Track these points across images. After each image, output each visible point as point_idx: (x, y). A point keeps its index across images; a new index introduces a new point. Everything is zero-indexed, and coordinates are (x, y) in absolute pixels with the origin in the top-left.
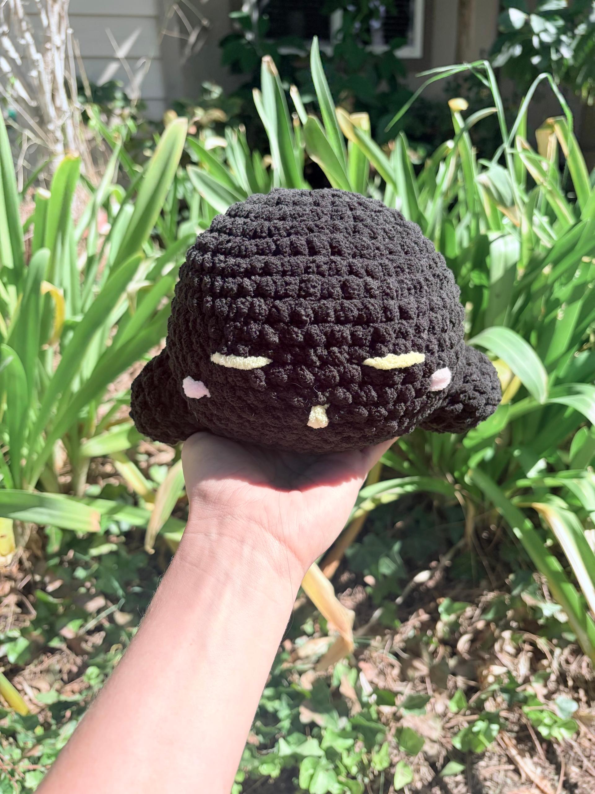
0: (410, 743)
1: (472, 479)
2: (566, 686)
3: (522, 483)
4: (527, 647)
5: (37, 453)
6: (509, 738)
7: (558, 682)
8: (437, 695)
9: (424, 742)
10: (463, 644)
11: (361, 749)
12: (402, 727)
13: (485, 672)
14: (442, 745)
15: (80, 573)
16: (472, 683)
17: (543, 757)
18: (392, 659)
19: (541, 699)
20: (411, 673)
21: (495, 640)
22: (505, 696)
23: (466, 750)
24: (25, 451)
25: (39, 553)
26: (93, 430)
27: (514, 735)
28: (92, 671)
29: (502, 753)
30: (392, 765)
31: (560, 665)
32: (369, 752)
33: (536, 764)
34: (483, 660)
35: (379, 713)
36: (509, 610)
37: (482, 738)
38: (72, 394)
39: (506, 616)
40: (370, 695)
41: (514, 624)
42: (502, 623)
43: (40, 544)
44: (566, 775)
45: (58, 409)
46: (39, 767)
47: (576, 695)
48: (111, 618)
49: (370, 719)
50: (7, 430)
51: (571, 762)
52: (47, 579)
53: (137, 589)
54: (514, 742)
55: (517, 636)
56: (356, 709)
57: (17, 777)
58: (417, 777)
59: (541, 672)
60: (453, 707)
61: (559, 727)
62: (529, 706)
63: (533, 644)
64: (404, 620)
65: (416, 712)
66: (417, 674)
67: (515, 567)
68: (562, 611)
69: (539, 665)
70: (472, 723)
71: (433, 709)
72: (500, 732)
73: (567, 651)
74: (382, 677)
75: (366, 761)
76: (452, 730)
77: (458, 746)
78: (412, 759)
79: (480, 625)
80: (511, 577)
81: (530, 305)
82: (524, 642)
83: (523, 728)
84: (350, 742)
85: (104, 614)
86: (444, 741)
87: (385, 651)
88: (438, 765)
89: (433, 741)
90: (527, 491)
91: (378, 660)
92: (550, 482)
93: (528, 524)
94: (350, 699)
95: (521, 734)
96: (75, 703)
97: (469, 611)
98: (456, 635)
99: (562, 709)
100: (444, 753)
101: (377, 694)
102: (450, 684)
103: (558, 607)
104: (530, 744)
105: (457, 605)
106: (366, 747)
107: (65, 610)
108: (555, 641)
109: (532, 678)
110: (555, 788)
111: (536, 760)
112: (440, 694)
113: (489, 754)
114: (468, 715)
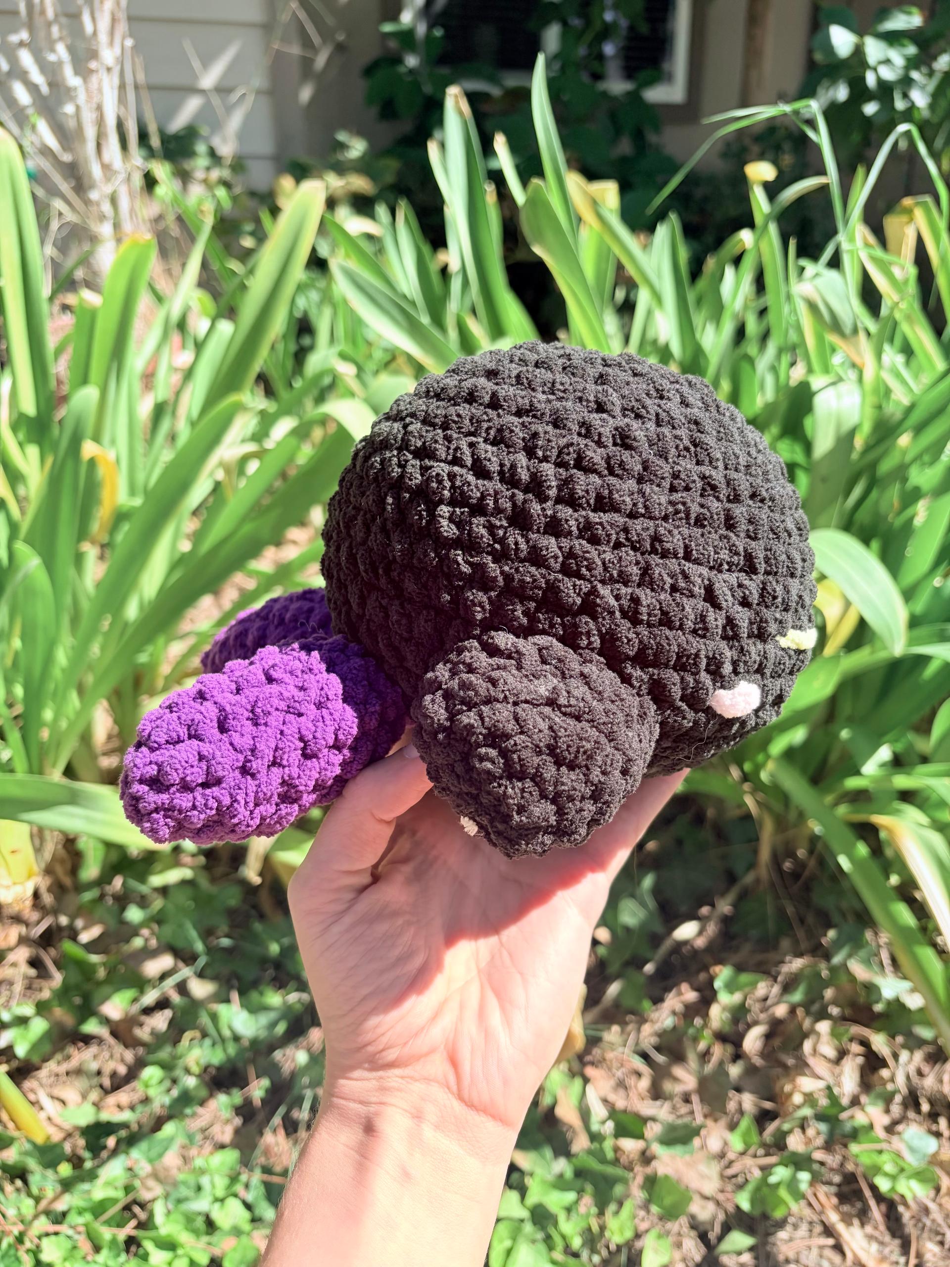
0: (668, 1201)
1: (772, 775)
2: (918, 1111)
3: (852, 783)
4: (856, 1048)
5: (68, 718)
6: (826, 1195)
7: (905, 1105)
8: (710, 1123)
9: (690, 1199)
10: (753, 1041)
11: (589, 1209)
12: (656, 1174)
13: (787, 1088)
14: (718, 1203)
15: (134, 914)
16: (768, 1105)
17: (882, 1227)
18: (638, 1063)
19: (879, 1132)
20: (668, 1086)
21: (806, 1036)
22: (823, 1127)
23: (757, 1213)
24: (48, 714)
25: (67, 881)
26: (160, 683)
27: (833, 1189)
28: (152, 1073)
29: (815, 1218)
30: (638, 1236)
31: (908, 1078)
32: (601, 1213)
33: (870, 1238)
34: (785, 1067)
35: (616, 1149)
36: (827, 987)
37: (783, 1193)
38: (126, 624)
39: (823, 997)
40: (603, 1122)
41: (834, 1011)
42: (816, 1007)
43: (69, 866)
44: (919, 1255)
45: (103, 649)
46: (64, 1229)
47: (934, 1128)
48: (182, 988)
49: (603, 1160)
50: (21, 680)
51: (926, 1235)
52: (79, 923)
53: (225, 942)
54: (835, 1200)
55: (842, 1029)
56: (580, 1144)
57: (28, 1244)
58: (677, 1255)
59: (879, 1089)
60: (736, 1142)
61: (909, 1178)
62: (859, 1143)
63: (865, 1043)
64: (657, 1000)
65: (678, 1150)
66: (678, 1089)
67: (836, 918)
68: (913, 990)
69: (875, 1078)
70: (766, 1170)
71: (703, 1147)
72: (812, 1184)
73: (919, 1056)
74: (622, 1092)
75: (595, 1228)
76: (734, 1180)
77: (746, 1206)
78: (669, 1225)
79: (781, 1011)
80: (832, 934)
81: (874, 494)
82: (851, 1040)
83: (850, 1179)
84: (571, 1196)
85: (170, 982)
86: (721, 1197)
87: (627, 1050)
88: (712, 1236)
89: (706, 1198)
90: (860, 797)
91: (615, 1064)
92: (902, 781)
93: (862, 849)
94: (571, 1127)
95: (846, 1189)
96: (125, 1125)
97: (762, 988)
98: (741, 1027)
99: (912, 1150)
100: (721, 1217)
101: (614, 1120)
102: (732, 1106)
103: (906, 985)
104: (859, 1205)
105: (745, 978)
106: (596, 1205)
107: (109, 973)
108: (900, 1039)
109: (864, 1099)
111: (869, 1230)
112: (716, 1120)
113: (794, 1219)
114: (761, 1156)
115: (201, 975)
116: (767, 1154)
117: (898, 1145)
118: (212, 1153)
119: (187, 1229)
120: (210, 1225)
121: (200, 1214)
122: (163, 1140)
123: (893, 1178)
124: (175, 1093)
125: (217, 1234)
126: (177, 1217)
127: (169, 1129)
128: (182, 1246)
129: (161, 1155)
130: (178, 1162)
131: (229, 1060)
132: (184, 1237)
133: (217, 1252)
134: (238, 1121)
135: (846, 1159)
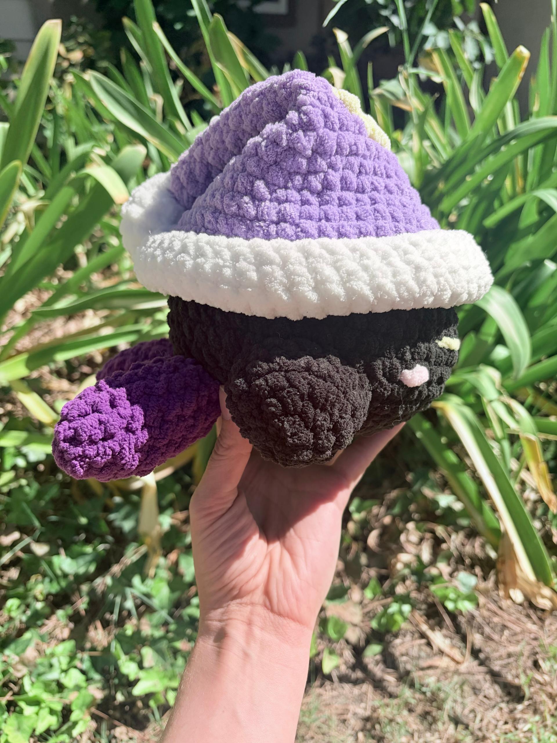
2: (464, 564)
4: (428, 535)
6: (420, 616)
7: (457, 563)
8: (352, 585)
9: (346, 628)
10: (373, 539)
12: (326, 617)
13: (393, 561)
14: (361, 628)
16: (384, 571)
17: (452, 628)
19: (446, 577)
21: (400, 532)
22: (415, 578)
23: (383, 631)
27: (421, 613)
28: (13, 603)
29: (414, 629)
30: (319, 653)
31: (457, 547)
33: (445, 636)
34: (391, 550)
36: (411, 504)
37: (398, 618)
39: (409, 510)
41: (416, 516)
42: (405, 516)
44: (472, 643)
47: (473, 572)
48: (27, 550)
51: (474, 630)
53: (53, 518)
54: (425, 618)
55: (421, 524)
58: (341, 661)
59: (443, 554)
60: (369, 594)
61: (463, 600)
62: (435, 584)
63: (433, 532)
65: (338, 602)
67: (412, 466)
68: (457, 501)
69: (440, 549)
70: (386, 607)
71: (350, 599)
72: (411, 611)
73: (461, 535)
76: (368, 615)
77: (375, 627)
78: (335, 645)
79: (387, 520)
80: (411, 475)
82: (426, 531)
83: (432, 605)
85: (18, 547)
86: (362, 625)
88: (360, 648)
89: (355, 625)
92: (452, 380)
93: (427, 425)
95: (430, 611)
97: (375, 510)
98: (365, 532)
99: (464, 585)
100: (364, 636)
102: (364, 576)
103: (454, 497)
104: (437, 619)
105: (368, 503)
108: (450, 529)
109: (436, 560)
110: (463, 655)
111: (444, 631)
112: (356, 584)
113: (403, 632)
114: (382, 599)
115: (38, 541)
116: (386, 598)
117: (456, 583)
118: (56, 645)
119: (46, 691)
120: (61, 687)
121: (53, 681)
122: (24, 641)
123: (455, 601)
124: (29, 613)
125: (66, 692)
126: (39, 685)
127: (27, 635)
128: (44, 701)
129: (24, 650)
130: (35, 654)
131: (62, 589)
132: (45, 696)
133: (67, 701)
134: (72, 625)
135: (428, 595)
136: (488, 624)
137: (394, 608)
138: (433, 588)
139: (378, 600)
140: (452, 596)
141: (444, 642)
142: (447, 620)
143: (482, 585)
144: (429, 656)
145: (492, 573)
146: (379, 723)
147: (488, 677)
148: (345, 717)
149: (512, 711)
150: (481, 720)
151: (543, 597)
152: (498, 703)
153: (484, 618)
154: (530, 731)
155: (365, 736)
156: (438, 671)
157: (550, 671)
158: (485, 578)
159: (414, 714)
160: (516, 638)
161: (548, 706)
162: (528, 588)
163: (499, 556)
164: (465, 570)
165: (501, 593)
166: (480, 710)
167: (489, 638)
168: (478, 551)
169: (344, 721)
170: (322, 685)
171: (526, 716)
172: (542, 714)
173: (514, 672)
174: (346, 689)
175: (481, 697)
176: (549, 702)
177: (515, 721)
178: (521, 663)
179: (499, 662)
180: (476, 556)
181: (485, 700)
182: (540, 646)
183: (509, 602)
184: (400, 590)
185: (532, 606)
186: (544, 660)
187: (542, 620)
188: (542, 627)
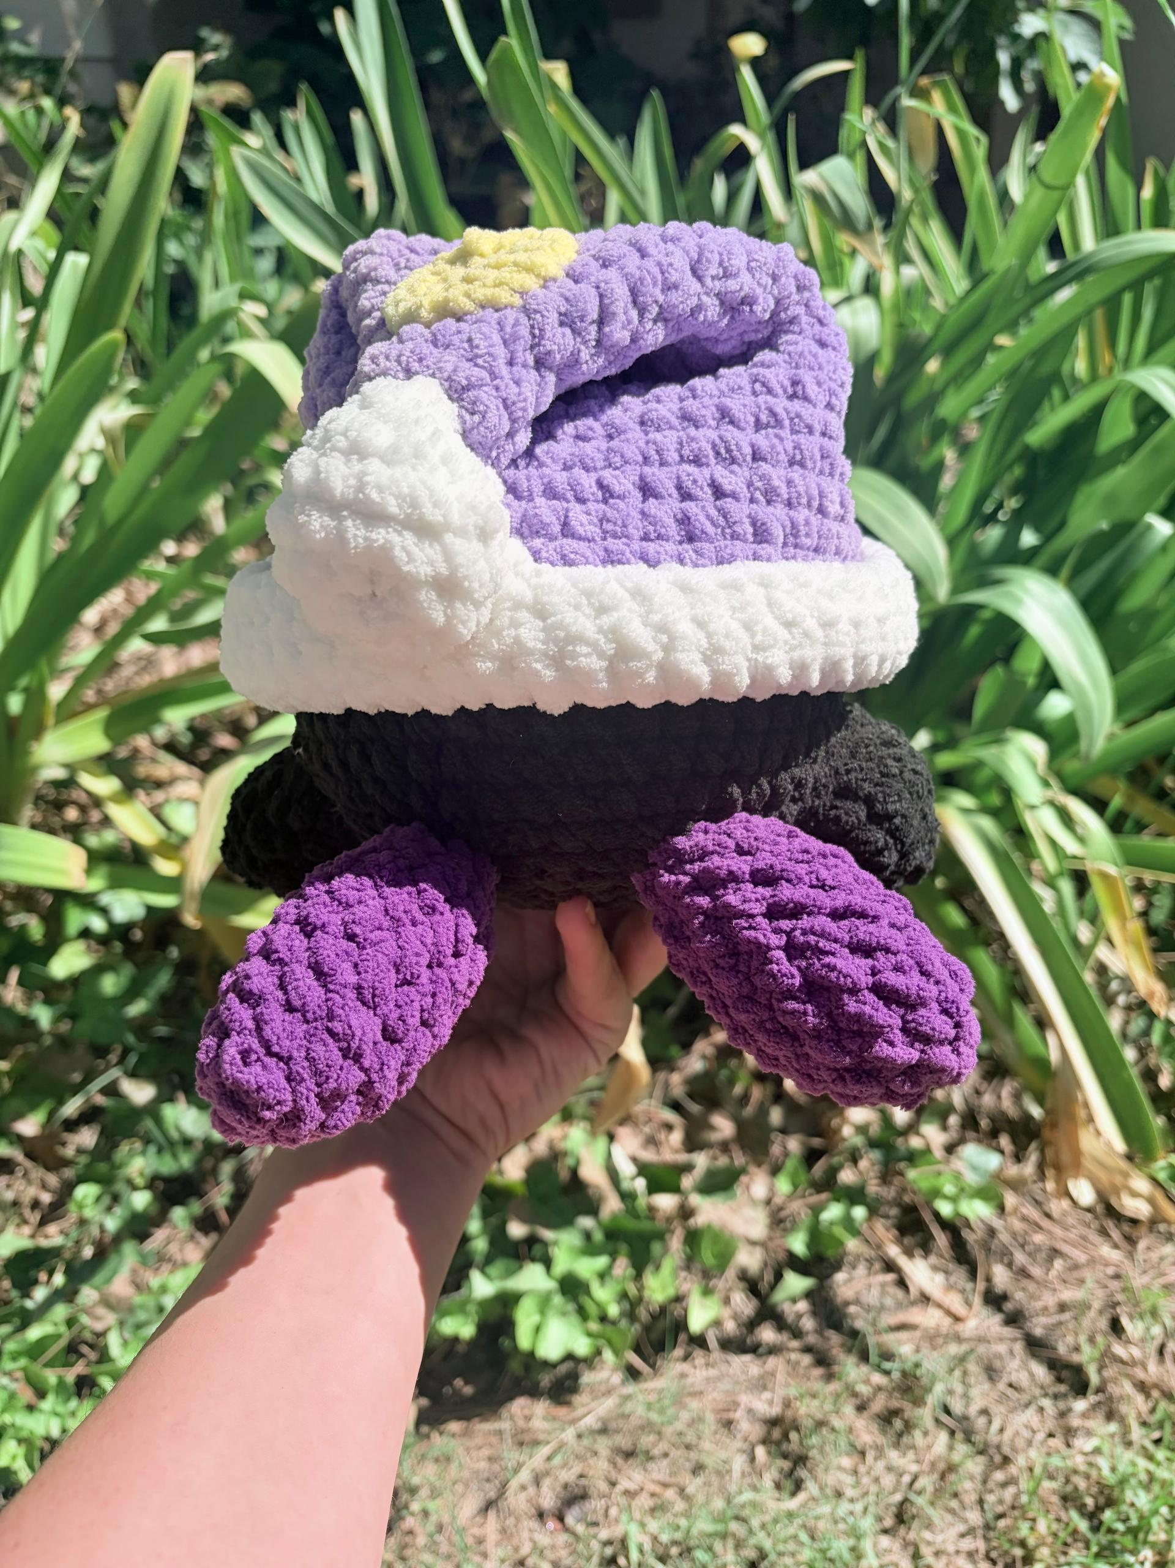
2: (977, 1130)
6: (885, 1229)
7: (963, 1125)
8: (753, 1169)
9: (735, 1248)
11: (624, 1272)
12: (696, 1227)
13: (835, 1122)
14: (767, 1248)
17: (947, 1255)
19: (938, 1154)
20: (705, 1135)
22: (876, 1155)
23: (814, 1257)
26: (51, 715)
28: (86, 1192)
29: (873, 1253)
33: (935, 1268)
35: (652, 1209)
37: (839, 1231)
40: (633, 1179)
44: (989, 1279)
47: (995, 1144)
48: (112, 1091)
49: (637, 1218)
51: (992, 1259)
53: (164, 1030)
54: (894, 1233)
56: (611, 1205)
58: (726, 1312)
60: (783, 1185)
61: (971, 1197)
62: (917, 1167)
65: (719, 1198)
66: (715, 1137)
70: (817, 1209)
71: (747, 1193)
72: (868, 1218)
74: (652, 1148)
75: (632, 1290)
77: (800, 1249)
78: (714, 1283)
83: (909, 1209)
84: (602, 1261)
85: (95, 1086)
86: (770, 1242)
87: (653, 1102)
88: (764, 1286)
89: (753, 1243)
91: (642, 1118)
94: (598, 1188)
95: (905, 1220)
99: (974, 1168)
100: (771, 1262)
101: (645, 1176)
102: (776, 1150)
106: (633, 1267)
107: (15, 1084)
109: (920, 1124)
110: (968, 1304)
111: (933, 1259)
112: (759, 1165)
113: (851, 1258)
114: (811, 1195)
115: (134, 1075)
116: (817, 1192)
117: (957, 1164)
118: (172, 1272)
124: (120, 1214)
129: (109, 1281)
130: (130, 1288)
131: (182, 1170)
135: (904, 1190)
136: (1022, 1246)
137: (833, 1212)
138: (912, 1174)
139: (804, 1196)
140: (949, 1189)
141: (932, 1280)
142: (941, 1239)
143: (1012, 1170)
144: (899, 1306)
145: (1033, 1146)
146: (797, 1429)
147: (1019, 1347)
148: (731, 1415)
149: (1063, 1414)
150: (1002, 1430)
151: (1135, 1194)
152: (1035, 1398)
153: (1014, 1235)
154: (1097, 1451)
155: (769, 1453)
156: (918, 1334)
157: (1143, 1340)
158: (1019, 1157)
159: (865, 1414)
160: (1076, 1274)
161: (1135, 1405)
162: (1103, 1176)
163: (1048, 1112)
164: (979, 1141)
165: (1050, 1186)
166: (998, 1411)
167: (1023, 1273)
168: (1007, 1104)
169: (728, 1424)
170: (686, 1358)
171: (1091, 1424)
172: (1122, 1421)
173: (1070, 1339)
174: (734, 1365)
175: (1002, 1386)
176: (1139, 1399)
177: (1069, 1433)
178: (1086, 1322)
179: (1043, 1320)
180: (1003, 1114)
181: (1010, 1392)
182: (1124, 1290)
183: (1065, 1204)
184: (847, 1176)
185: (1112, 1212)
186: (1131, 1318)
187: (1131, 1241)
188: (1131, 1255)
